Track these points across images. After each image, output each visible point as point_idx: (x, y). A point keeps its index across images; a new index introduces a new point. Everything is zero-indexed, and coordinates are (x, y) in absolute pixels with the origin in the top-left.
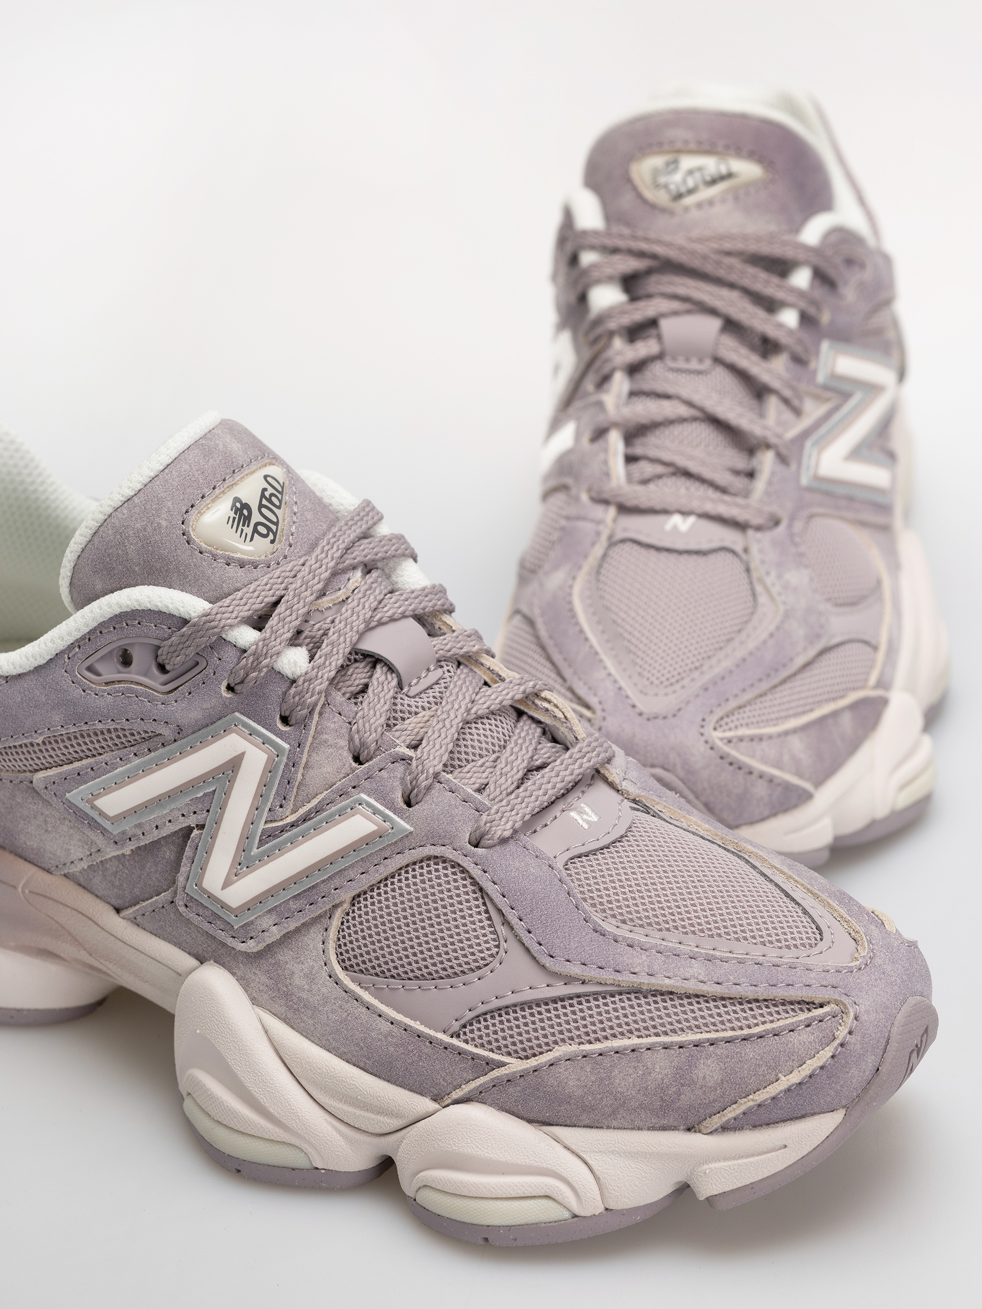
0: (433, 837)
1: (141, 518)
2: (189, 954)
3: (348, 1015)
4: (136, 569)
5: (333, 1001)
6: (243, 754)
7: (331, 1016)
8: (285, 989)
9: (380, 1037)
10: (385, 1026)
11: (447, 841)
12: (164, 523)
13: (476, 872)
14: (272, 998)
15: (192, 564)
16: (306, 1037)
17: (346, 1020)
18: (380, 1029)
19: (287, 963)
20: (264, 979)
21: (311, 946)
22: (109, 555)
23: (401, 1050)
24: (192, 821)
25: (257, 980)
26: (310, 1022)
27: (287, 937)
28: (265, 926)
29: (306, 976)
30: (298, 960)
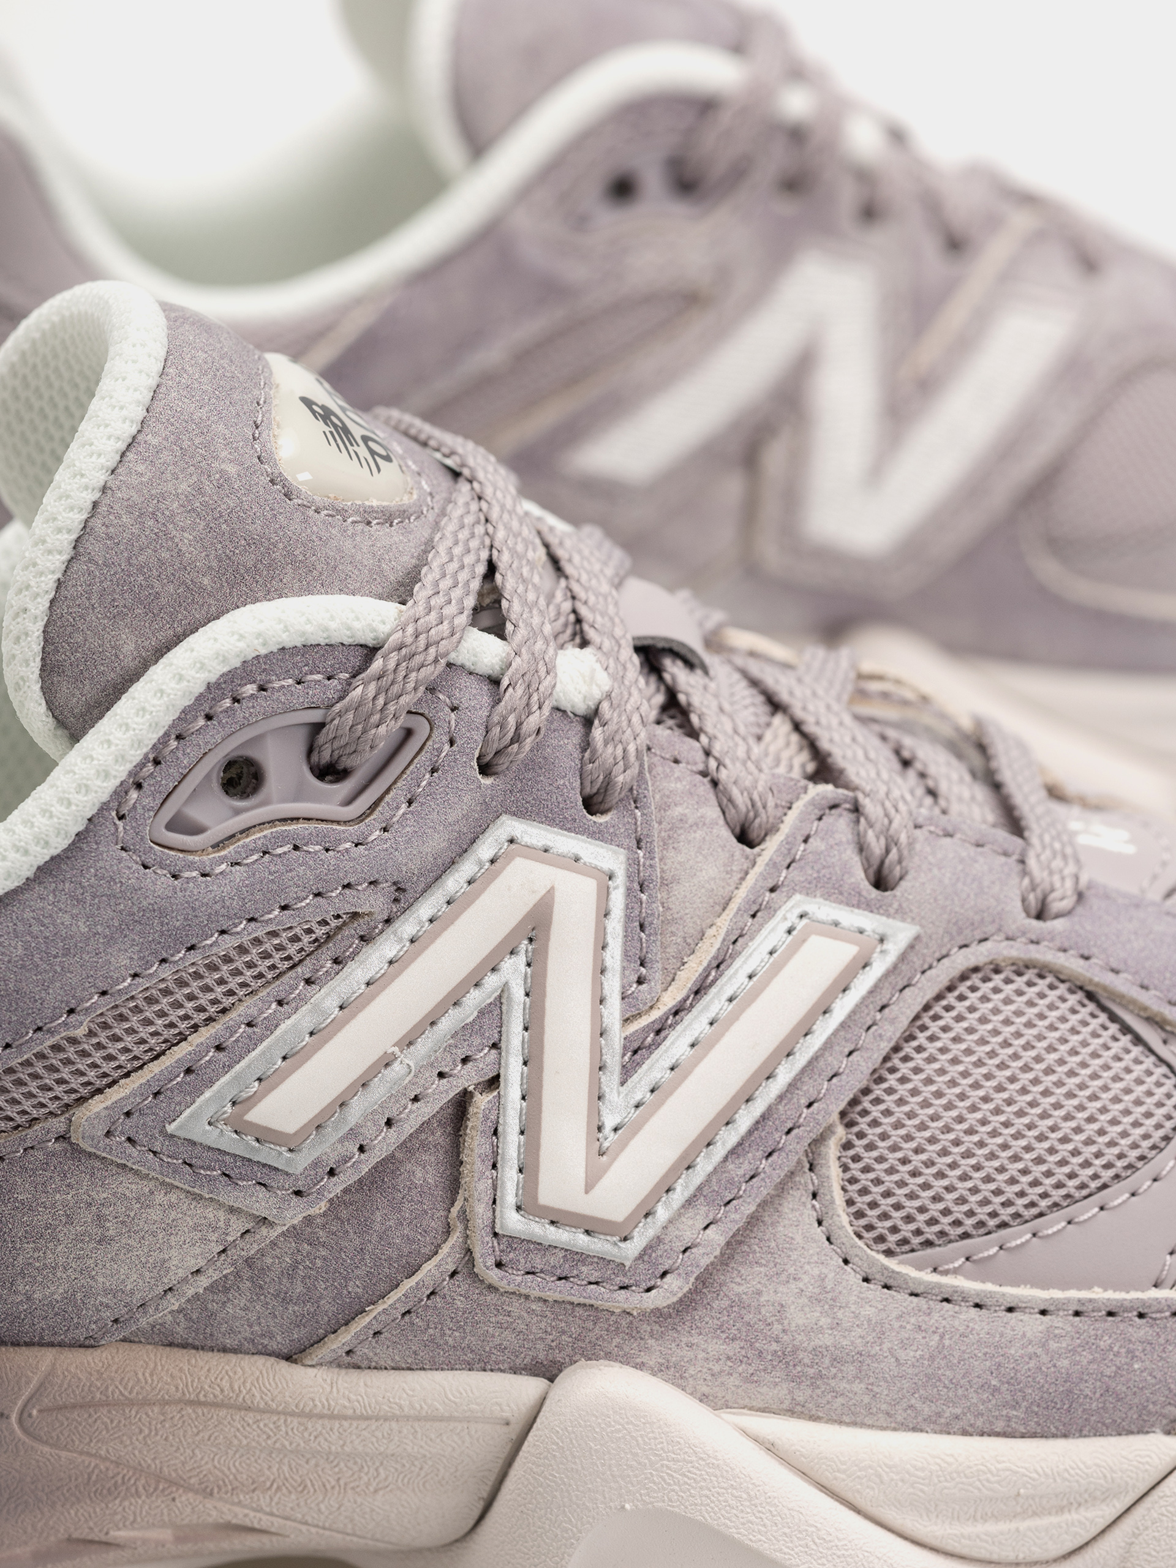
0: (960, 931)
1: (183, 470)
2: (515, 1370)
3: (942, 1337)
4: (206, 582)
5: (896, 1325)
6: (551, 892)
7: (902, 1355)
8: (775, 1346)
9: (1031, 1349)
10: (1031, 1325)
11: (991, 929)
12: (232, 469)
13: (1071, 963)
14: (749, 1379)
15: (314, 537)
16: (854, 1424)
17: (940, 1348)
18: (1024, 1335)
19: (759, 1293)
20: (716, 1347)
21: (799, 1238)
22: (140, 569)
23: (1085, 1357)
24: (466, 1078)
25: (701, 1355)
26: (859, 1387)
27: (735, 1245)
28: (688, 1237)
29: (815, 1300)
30: (783, 1277)
